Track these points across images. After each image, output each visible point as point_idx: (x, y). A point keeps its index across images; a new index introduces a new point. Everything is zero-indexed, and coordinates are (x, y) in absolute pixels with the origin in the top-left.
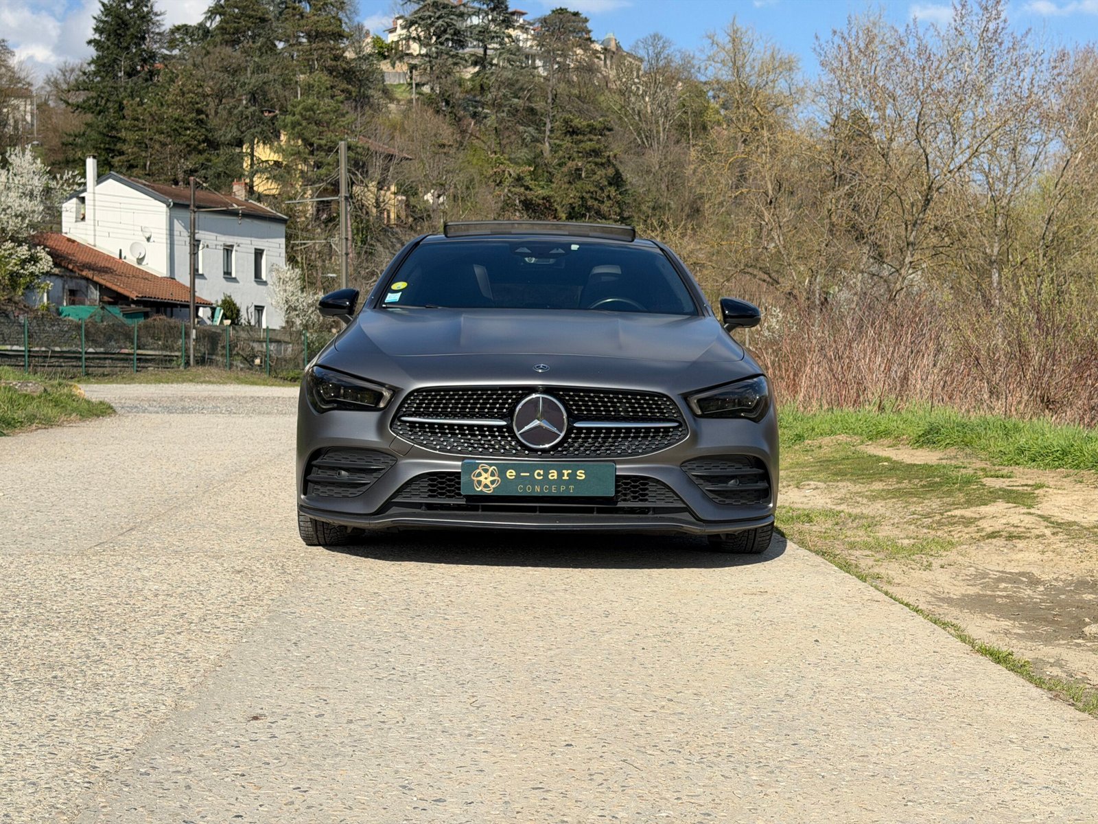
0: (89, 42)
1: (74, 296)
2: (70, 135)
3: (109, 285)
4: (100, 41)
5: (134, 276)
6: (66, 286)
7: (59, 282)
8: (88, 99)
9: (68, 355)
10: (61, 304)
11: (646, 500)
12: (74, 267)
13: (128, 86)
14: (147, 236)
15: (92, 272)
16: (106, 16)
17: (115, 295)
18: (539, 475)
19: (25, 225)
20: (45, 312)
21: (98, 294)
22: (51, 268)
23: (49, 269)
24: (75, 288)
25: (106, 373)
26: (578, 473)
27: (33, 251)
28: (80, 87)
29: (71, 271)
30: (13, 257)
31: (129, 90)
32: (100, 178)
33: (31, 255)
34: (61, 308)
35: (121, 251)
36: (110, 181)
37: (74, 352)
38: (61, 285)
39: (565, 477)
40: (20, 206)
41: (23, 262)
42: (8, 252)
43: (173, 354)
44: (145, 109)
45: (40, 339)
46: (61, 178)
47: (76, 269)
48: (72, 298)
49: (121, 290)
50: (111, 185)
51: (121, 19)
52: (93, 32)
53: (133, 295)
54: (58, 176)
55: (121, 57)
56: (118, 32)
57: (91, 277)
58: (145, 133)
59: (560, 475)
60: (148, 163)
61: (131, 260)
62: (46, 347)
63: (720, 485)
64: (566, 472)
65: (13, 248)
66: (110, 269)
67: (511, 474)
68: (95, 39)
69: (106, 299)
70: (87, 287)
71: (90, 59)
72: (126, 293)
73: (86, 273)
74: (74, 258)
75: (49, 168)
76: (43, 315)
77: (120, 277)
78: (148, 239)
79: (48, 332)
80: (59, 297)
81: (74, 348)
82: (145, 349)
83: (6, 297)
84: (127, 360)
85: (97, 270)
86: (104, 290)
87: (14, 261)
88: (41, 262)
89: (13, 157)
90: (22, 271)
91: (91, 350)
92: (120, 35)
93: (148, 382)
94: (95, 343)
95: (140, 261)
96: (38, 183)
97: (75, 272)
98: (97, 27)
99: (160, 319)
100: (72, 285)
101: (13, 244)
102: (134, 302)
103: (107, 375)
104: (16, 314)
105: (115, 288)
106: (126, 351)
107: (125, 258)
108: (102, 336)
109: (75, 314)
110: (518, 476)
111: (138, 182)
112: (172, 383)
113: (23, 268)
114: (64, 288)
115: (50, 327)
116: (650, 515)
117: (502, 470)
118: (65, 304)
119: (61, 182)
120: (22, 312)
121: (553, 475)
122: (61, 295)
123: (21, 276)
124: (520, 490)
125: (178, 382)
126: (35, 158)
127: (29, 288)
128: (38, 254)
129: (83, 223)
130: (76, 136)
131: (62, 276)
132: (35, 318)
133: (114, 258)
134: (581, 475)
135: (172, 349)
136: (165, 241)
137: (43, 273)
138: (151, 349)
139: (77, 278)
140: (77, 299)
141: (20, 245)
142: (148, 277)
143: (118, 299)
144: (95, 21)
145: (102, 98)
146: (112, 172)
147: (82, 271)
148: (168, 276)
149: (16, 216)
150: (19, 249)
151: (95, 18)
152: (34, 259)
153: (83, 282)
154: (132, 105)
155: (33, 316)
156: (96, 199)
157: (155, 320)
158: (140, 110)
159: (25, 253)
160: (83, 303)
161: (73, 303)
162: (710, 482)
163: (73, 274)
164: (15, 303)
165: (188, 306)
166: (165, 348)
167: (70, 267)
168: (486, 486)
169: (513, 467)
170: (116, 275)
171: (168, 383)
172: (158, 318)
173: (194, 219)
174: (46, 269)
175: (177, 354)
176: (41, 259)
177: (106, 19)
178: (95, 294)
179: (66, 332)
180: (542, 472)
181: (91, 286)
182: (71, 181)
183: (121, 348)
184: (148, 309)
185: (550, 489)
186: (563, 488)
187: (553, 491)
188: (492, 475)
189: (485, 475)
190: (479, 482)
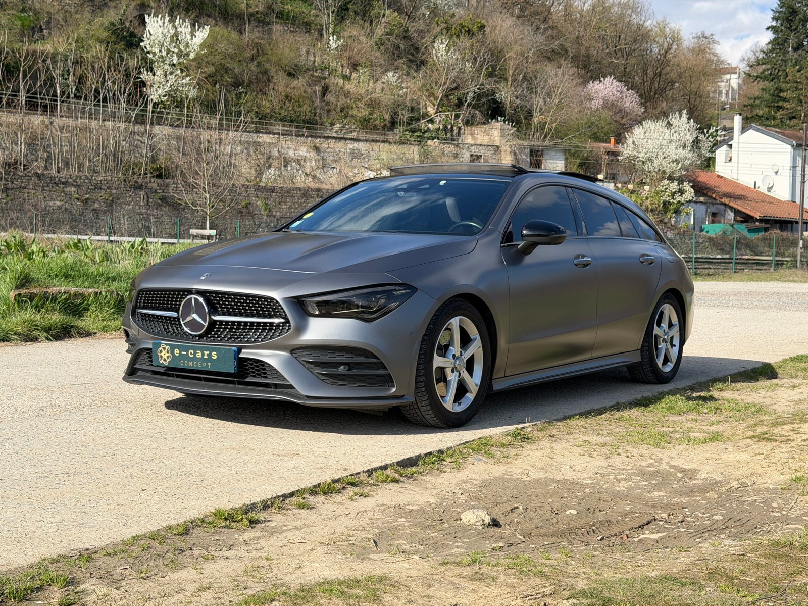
0: (768, 29)
1: (715, 217)
2: (751, 99)
3: (740, 208)
4: (775, 27)
5: (762, 201)
6: (709, 210)
7: (703, 207)
8: (764, 71)
9: (701, 260)
10: (704, 223)
11: (266, 377)
12: (716, 196)
13: (793, 58)
14: (776, 171)
15: (729, 199)
16: (781, 7)
17: (745, 216)
18: (191, 353)
19: (678, 168)
20: (686, 229)
21: (733, 215)
22: (693, 198)
23: (691, 198)
24: (715, 212)
25: (710, 273)
26: (213, 354)
27: (681, 186)
28: (760, 63)
29: (714, 199)
30: (667, 190)
31: (794, 61)
32: (744, 130)
33: (679, 189)
34: (703, 226)
35: (755, 182)
36: (751, 131)
37: (706, 258)
38: (705, 210)
39: (206, 357)
40: (676, 154)
41: (673, 194)
42: (664, 187)
43: (784, 259)
44: (803, 74)
45: (681, 249)
46: (708, 132)
47: (717, 198)
48: (713, 218)
49: (748, 212)
50: (752, 134)
51: (792, 8)
52: (771, 20)
53: (757, 216)
54: (706, 131)
55: (790, 36)
56: (790, 18)
57: (727, 203)
58: (801, 92)
59: (203, 355)
60: (803, 115)
61: (763, 189)
62: (685, 254)
63: (329, 369)
64: (206, 353)
65: (668, 184)
66: (744, 196)
67: (177, 352)
68: (772, 26)
69: (739, 218)
70: (725, 211)
71: (769, 41)
72: (752, 214)
73: (724, 200)
74: (718, 190)
75: (699, 126)
76: (684, 231)
77: (750, 202)
78: (776, 173)
79: (687, 243)
80: (703, 218)
81: (706, 255)
82: (762, 256)
83: (658, 219)
84: (746, 263)
85: (733, 198)
86: (737, 212)
87: (667, 194)
88: (686, 194)
89: (673, 120)
90: (671, 201)
91: (719, 256)
92: (791, 20)
93: (741, 280)
94: (722, 251)
95: (770, 189)
96: (689, 138)
97: (717, 200)
98: (774, 16)
99: (775, 233)
100: (713, 209)
101: (668, 182)
102: (757, 220)
103: (711, 275)
104: (665, 231)
105: (744, 210)
106: (746, 257)
107: (759, 188)
108: (728, 246)
109: (713, 230)
110: (180, 353)
111: (772, 130)
112: (761, 281)
113: (673, 199)
114: (707, 212)
115: (689, 240)
116: (273, 389)
117: (173, 348)
118: (707, 223)
119: (707, 135)
120: (669, 230)
121: (199, 354)
122: (704, 216)
123: (670, 204)
124: (182, 364)
125: (766, 280)
126: (689, 119)
127: (677, 212)
128: (685, 188)
129: (730, 163)
130: (755, 99)
131: (705, 203)
132: (678, 234)
133: (750, 188)
134: (214, 356)
135: (783, 255)
136: (788, 175)
137: (686, 201)
138: (767, 256)
139: (717, 204)
140: (716, 219)
141: (673, 182)
142: (773, 201)
143: (747, 219)
144: (772, 12)
145: (776, 69)
146: (753, 125)
147: (722, 199)
148: (790, 199)
149: (673, 162)
150: (671, 185)
151: (773, 10)
152: (682, 192)
153: (722, 207)
154: (792, 72)
155: (677, 232)
156: (740, 146)
157: (771, 233)
158: (798, 75)
159: (675, 187)
160: (719, 222)
161: (713, 222)
162: (319, 366)
163: (714, 201)
164: (665, 223)
165: (797, 223)
166: (777, 254)
167: (714, 196)
168: (165, 360)
169: (177, 347)
170: (748, 200)
171: (757, 281)
172: (773, 232)
173: (805, 156)
174: (689, 198)
175: (787, 259)
176: (686, 192)
177: (781, 10)
178: (731, 215)
179: (701, 243)
180: (193, 352)
181: (728, 210)
182: (714, 134)
183: (743, 255)
184: (768, 226)
185: (197, 364)
186: (204, 364)
187: (199, 366)
188: (168, 352)
189: (164, 352)
190: (161, 356)
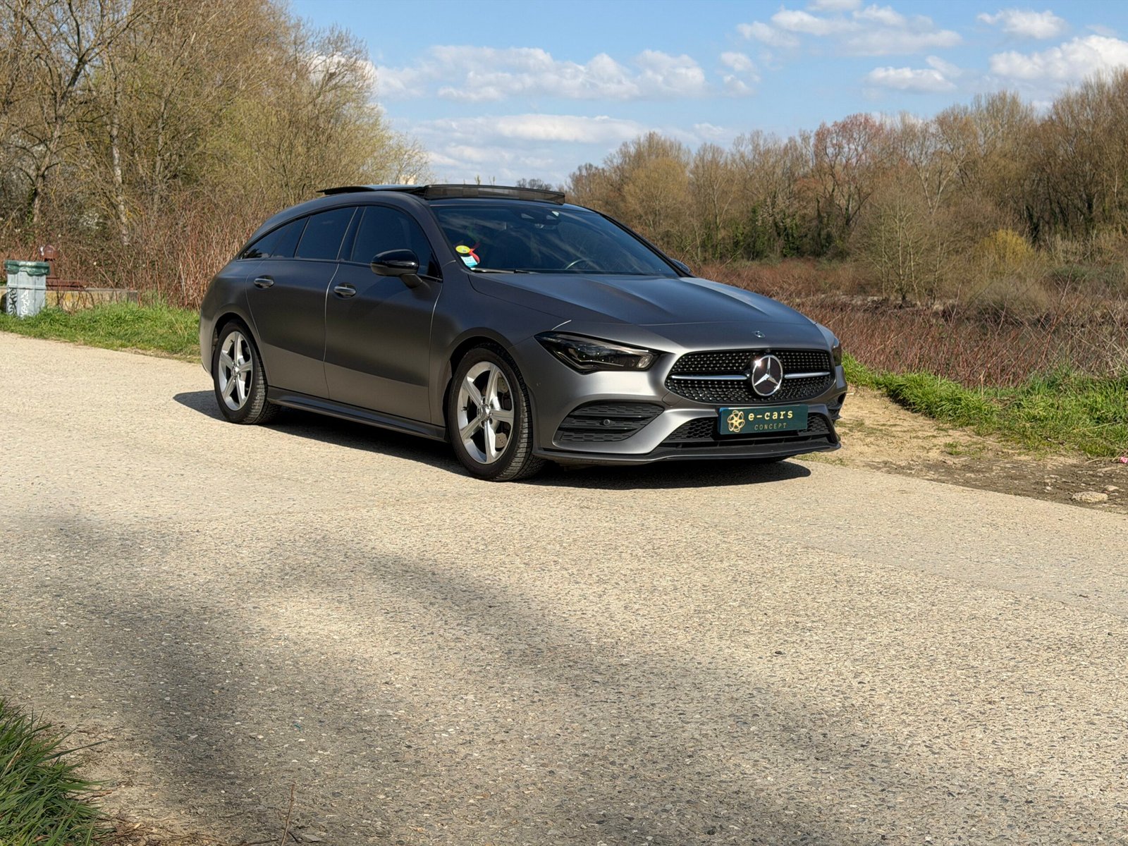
18: (767, 416)
26: (789, 413)
39: (782, 417)
59: (779, 415)
64: (782, 413)
67: (751, 417)
110: (755, 418)
116: (810, 441)
117: (746, 413)
121: (775, 416)
124: (756, 429)
134: (790, 415)
168: (736, 427)
169: (751, 411)
180: (769, 414)
185: (773, 426)
186: (780, 425)
187: (775, 428)
188: (740, 418)
189: (735, 418)
190: (732, 424)
